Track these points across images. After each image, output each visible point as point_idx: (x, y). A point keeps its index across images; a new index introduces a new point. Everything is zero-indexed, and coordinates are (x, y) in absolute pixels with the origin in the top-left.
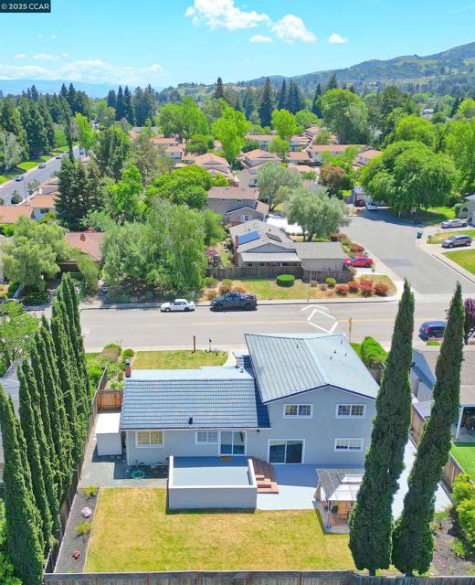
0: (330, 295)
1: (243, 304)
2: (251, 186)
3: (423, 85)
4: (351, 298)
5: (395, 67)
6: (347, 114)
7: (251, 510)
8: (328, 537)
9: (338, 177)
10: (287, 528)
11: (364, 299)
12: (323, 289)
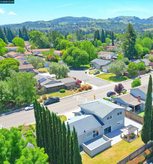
0: (77, 92)
1: (55, 101)
2: (24, 64)
3: (49, 30)
4: (83, 92)
5: (38, 24)
6: (41, 39)
7: (111, 147)
8: (130, 143)
9: (54, 59)
10: (121, 146)
11: (87, 91)
12: (75, 91)
